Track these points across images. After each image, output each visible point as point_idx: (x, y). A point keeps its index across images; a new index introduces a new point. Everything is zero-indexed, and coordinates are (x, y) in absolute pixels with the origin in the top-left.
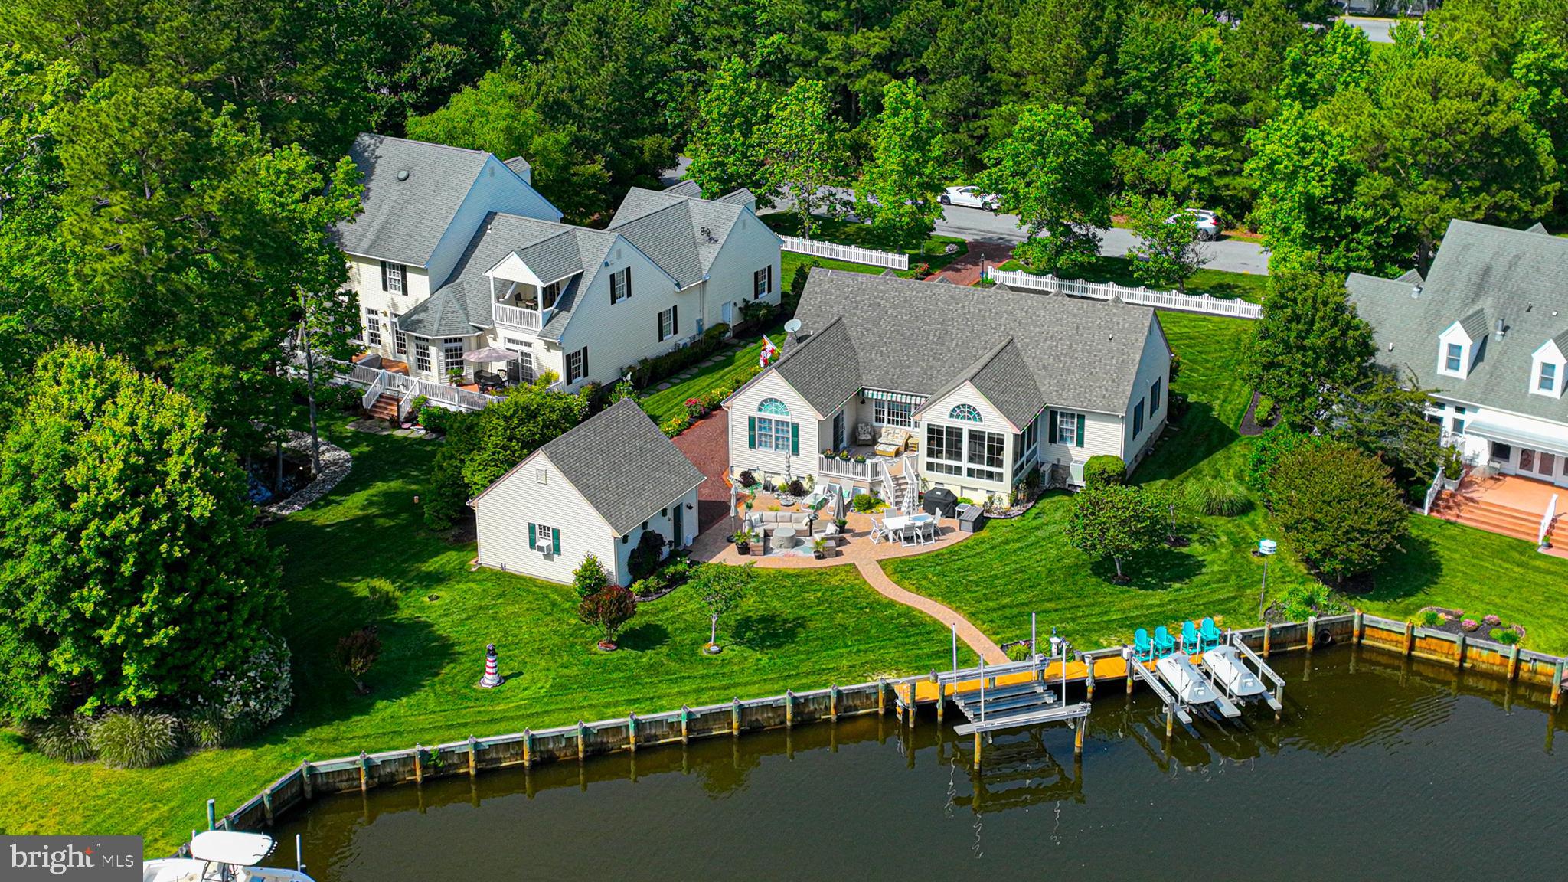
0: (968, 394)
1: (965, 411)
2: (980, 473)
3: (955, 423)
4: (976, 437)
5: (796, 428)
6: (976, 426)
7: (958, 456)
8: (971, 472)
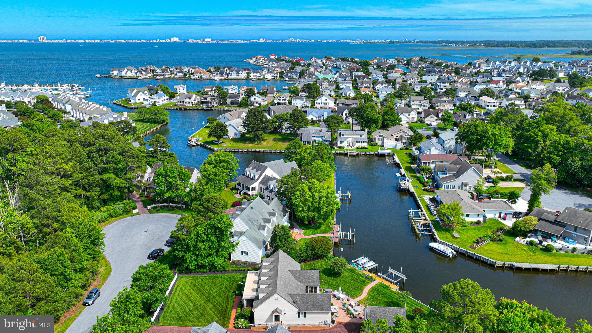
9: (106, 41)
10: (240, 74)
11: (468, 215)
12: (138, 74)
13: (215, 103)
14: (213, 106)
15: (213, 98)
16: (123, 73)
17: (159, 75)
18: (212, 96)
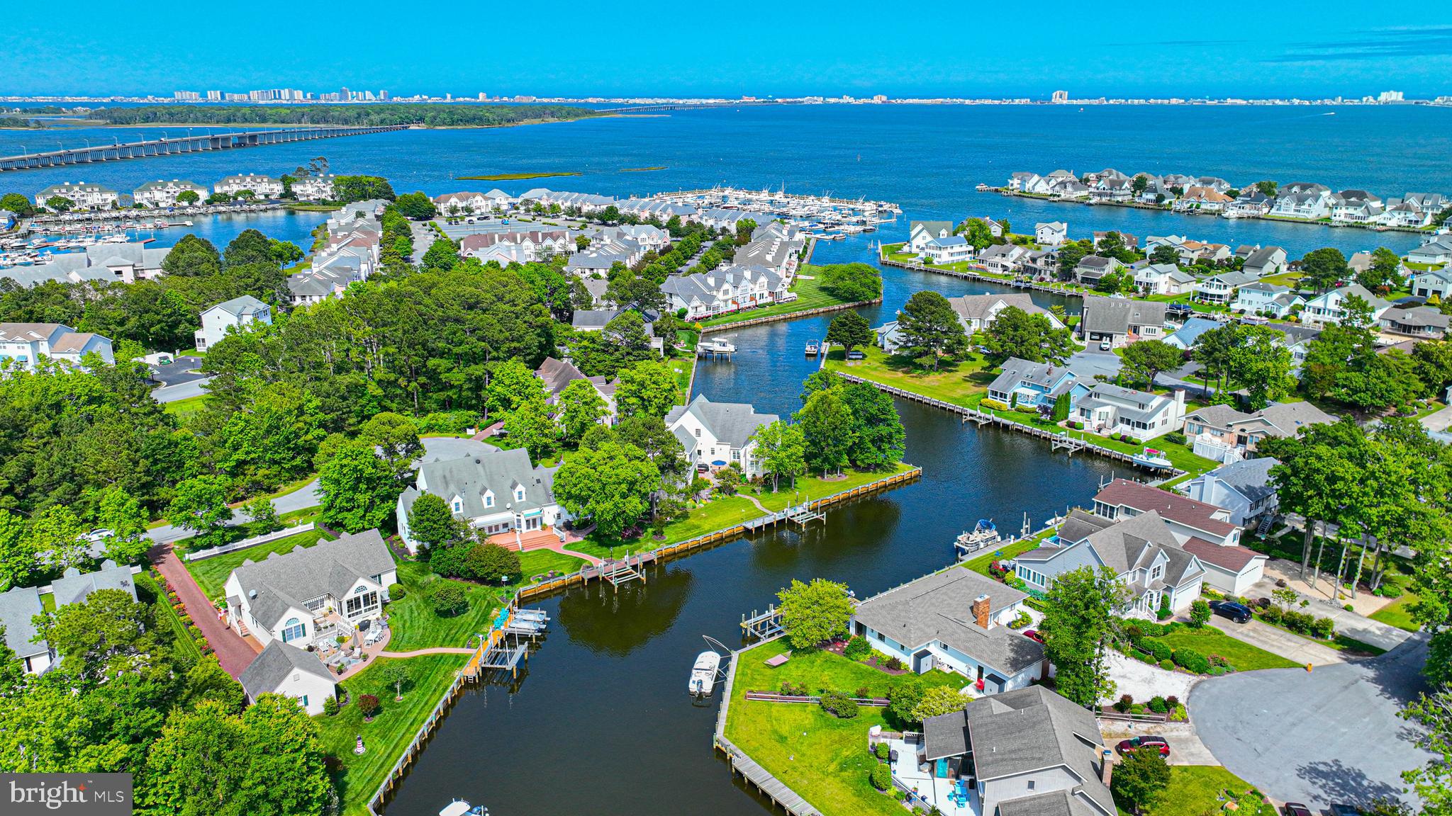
0: (361, 582)
1: (362, 588)
2: (370, 609)
3: (357, 595)
4: (366, 597)
5: (303, 626)
6: (365, 592)
7: (360, 607)
8: (366, 611)
9: (1197, 102)
10: (1305, 207)
11: (881, 637)
12: (1057, 188)
13: (1048, 272)
14: (1042, 280)
15: (1050, 260)
16: (1029, 186)
17: (1100, 195)
18: (1047, 257)
